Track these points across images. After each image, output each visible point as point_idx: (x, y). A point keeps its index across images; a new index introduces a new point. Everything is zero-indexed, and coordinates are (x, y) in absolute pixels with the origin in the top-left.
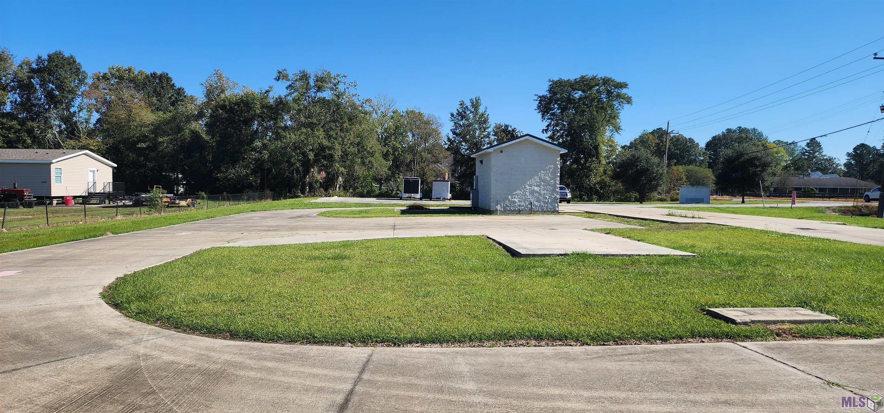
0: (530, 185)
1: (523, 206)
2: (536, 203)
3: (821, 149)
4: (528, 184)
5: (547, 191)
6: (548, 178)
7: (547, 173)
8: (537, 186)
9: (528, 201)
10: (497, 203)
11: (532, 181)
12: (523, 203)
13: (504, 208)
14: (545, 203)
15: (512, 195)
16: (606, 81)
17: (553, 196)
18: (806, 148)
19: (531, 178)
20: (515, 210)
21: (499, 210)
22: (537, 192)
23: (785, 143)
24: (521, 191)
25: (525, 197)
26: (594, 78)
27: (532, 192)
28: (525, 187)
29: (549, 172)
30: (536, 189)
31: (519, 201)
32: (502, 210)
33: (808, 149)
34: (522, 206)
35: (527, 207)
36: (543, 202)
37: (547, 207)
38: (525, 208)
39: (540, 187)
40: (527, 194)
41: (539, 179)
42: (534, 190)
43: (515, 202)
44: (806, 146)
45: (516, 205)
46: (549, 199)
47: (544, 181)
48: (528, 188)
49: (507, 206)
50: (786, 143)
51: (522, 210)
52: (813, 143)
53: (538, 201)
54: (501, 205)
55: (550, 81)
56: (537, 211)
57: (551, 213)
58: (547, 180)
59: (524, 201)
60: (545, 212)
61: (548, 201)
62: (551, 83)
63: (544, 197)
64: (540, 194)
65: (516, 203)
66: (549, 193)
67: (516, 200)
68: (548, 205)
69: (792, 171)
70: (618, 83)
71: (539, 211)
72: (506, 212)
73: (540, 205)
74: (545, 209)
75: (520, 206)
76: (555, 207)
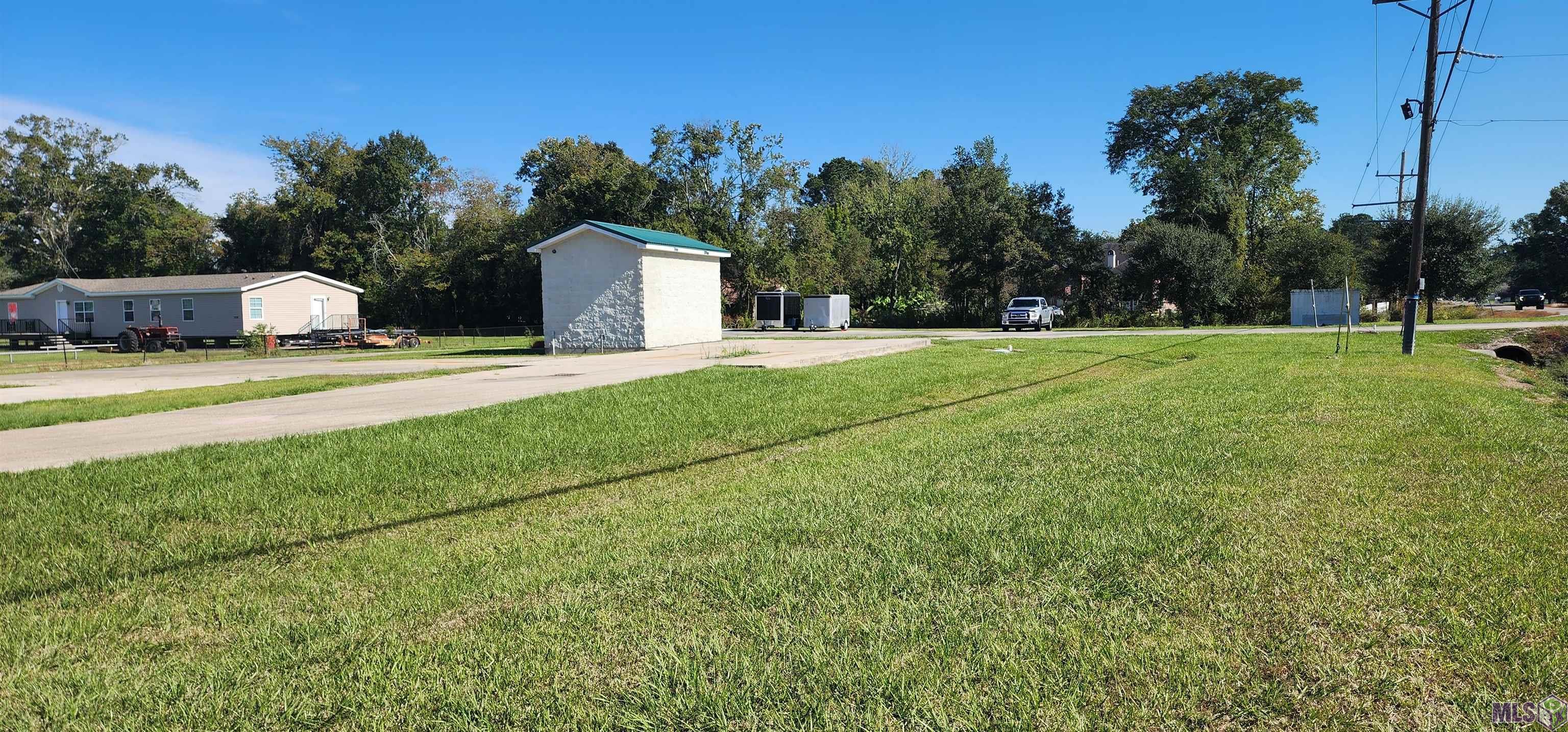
0: (600, 306)
1: (591, 340)
2: (610, 335)
4: (596, 304)
5: (626, 314)
6: (626, 293)
7: (624, 284)
8: (611, 306)
9: (597, 332)
10: (551, 335)
11: (601, 299)
12: (590, 336)
13: (563, 343)
14: (623, 333)
15: (574, 323)
16: (1254, 81)
17: (635, 323)
19: (600, 294)
20: (579, 347)
21: (556, 348)
22: (610, 316)
24: (587, 315)
25: (593, 325)
26: (1228, 76)
27: (604, 317)
28: (593, 309)
29: (628, 283)
30: (609, 311)
31: (584, 332)
32: (561, 346)
35: (597, 342)
36: (621, 332)
37: (627, 341)
38: (593, 343)
39: (615, 308)
40: (597, 319)
41: (613, 295)
42: (606, 313)
43: (578, 334)
45: (580, 339)
46: (629, 327)
47: (621, 298)
48: (597, 309)
49: (566, 339)
51: (590, 347)
53: (614, 331)
55: (1132, 92)
56: (612, 349)
57: (633, 350)
58: (625, 296)
59: (593, 332)
60: (625, 348)
61: (628, 331)
62: (1133, 96)
63: (621, 324)
64: (615, 320)
65: (580, 335)
66: (630, 318)
67: (580, 331)
68: (628, 337)
70: (1279, 81)
71: (615, 347)
72: (566, 350)
73: (616, 337)
74: (624, 345)
75: (587, 340)
76: (638, 341)
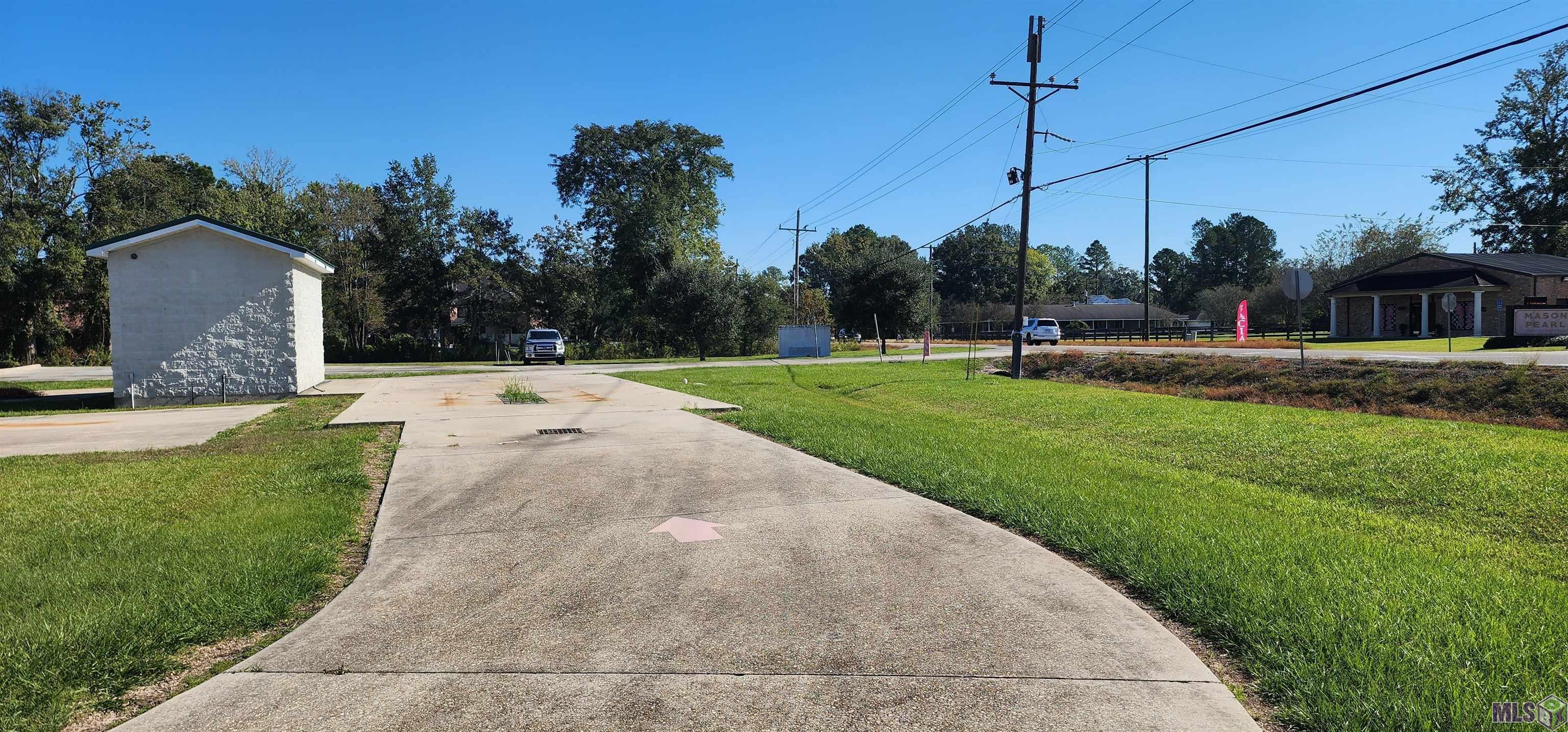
0: (218, 336)
1: (202, 385)
2: (238, 377)
3: (1108, 258)
4: (212, 333)
5: (264, 347)
6: (264, 318)
7: (261, 305)
8: (238, 336)
9: (214, 372)
10: (128, 380)
11: (222, 326)
12: (201, 378)
13: (149, 391)
14: (260, 375)
15: (170, 360)
16: (683, 134)
17: (279, 360)
18: (1086, 257)
19: (219, 319)
20: (180, 396)
21: (136, 397)
22: (237, 350)
23: (1055, 249)
24: (195, 349)
25: (207, 363)
26: (661, 126)
27: (226, 352)
28: (205, 340)
29: (267, 304)
30: (234, 342)
31: (190, 373)
32: (146, 395)
33: (1089, 259)
34: (198, 385)
35: (213, 387)
36: (256, 373)
37: (266, 385)
38: (207, 389)
39: (245, 339)
40: (212, 355)
41: (242, 320)
42: (229, 346)
43: (179, 376)
44: (1086, 253)
45: (182, 384)
46: (270, 365)
47: (256, 324)
48: (213, 341)
49: (157, 384)
50: (1057, 249)
51: (201, 394)
52: (1096, 250)
53: (243, 370)
54: (141, 385)
55: (577, 128)
56: (241, 396)
57: (278, 399)
58: (262, 322)
59: (204, 373)
60: (262, 396)
61: (269, 370)
62: (578, 133)
63: (256, 361)
64: (246, 355)
65: (182, 377)
66: (270, 353)
67: (183, 372)
68: (268, 380)
69: (1063, 295)
70: (704, 137)
71: (245, 394)
72: (155, 400)
73: (247, 381)
74: (262, 389)
75: (193, 384)
76: (286, 384)
